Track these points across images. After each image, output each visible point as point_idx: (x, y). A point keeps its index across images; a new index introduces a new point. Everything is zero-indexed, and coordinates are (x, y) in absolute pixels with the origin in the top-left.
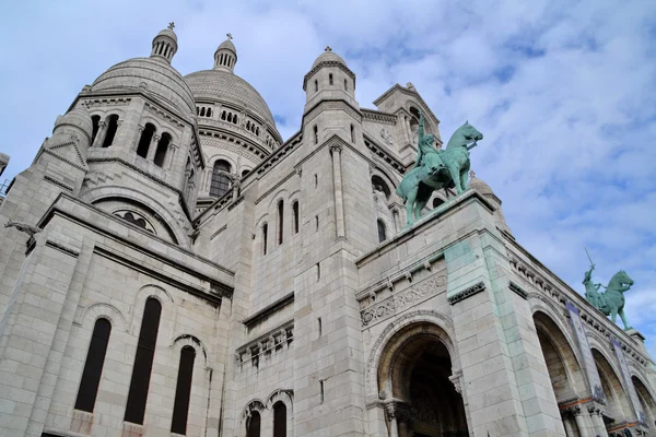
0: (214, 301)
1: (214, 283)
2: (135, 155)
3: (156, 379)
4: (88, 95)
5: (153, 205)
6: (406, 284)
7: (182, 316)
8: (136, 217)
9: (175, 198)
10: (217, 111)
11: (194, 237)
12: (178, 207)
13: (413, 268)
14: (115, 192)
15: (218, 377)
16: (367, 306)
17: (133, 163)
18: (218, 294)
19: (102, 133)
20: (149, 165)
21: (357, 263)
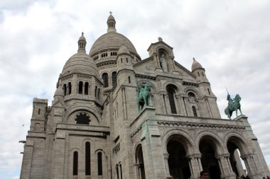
0: (105, 137)
1: (104, 132)
2: (78, 95)
3: (92, 163)
4: (62, 78)
5: (87, 109)
6: (137, 133)
7: (96, 145)
8: (83, 114)
11: (101, 114)
14: (75, 109)
15: (109, 158)
16: (132, 138)
17: (78, 98)
18: (105, 135)
19: (68, 90)
20: (83, 96)
21: (131, 126)
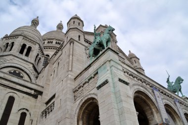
0: (35, 97)
1: (35, 90)
2: (18, 53)
4: (6, 37)
5: (23, 68)
6: (87, 84)
7: (22, 102)
8: (17, 72)
9: (31, 66)
10: (54, 42)
11: (37, 77)
12: (32, 68)
13: (89, 78)
14: (9, 65)
15: (34, 122)
16: (76, 93)
17: (17, 56)
18: (37, 94)
19: (9, 48)
20: (23, 56)
21: (75, 79)
